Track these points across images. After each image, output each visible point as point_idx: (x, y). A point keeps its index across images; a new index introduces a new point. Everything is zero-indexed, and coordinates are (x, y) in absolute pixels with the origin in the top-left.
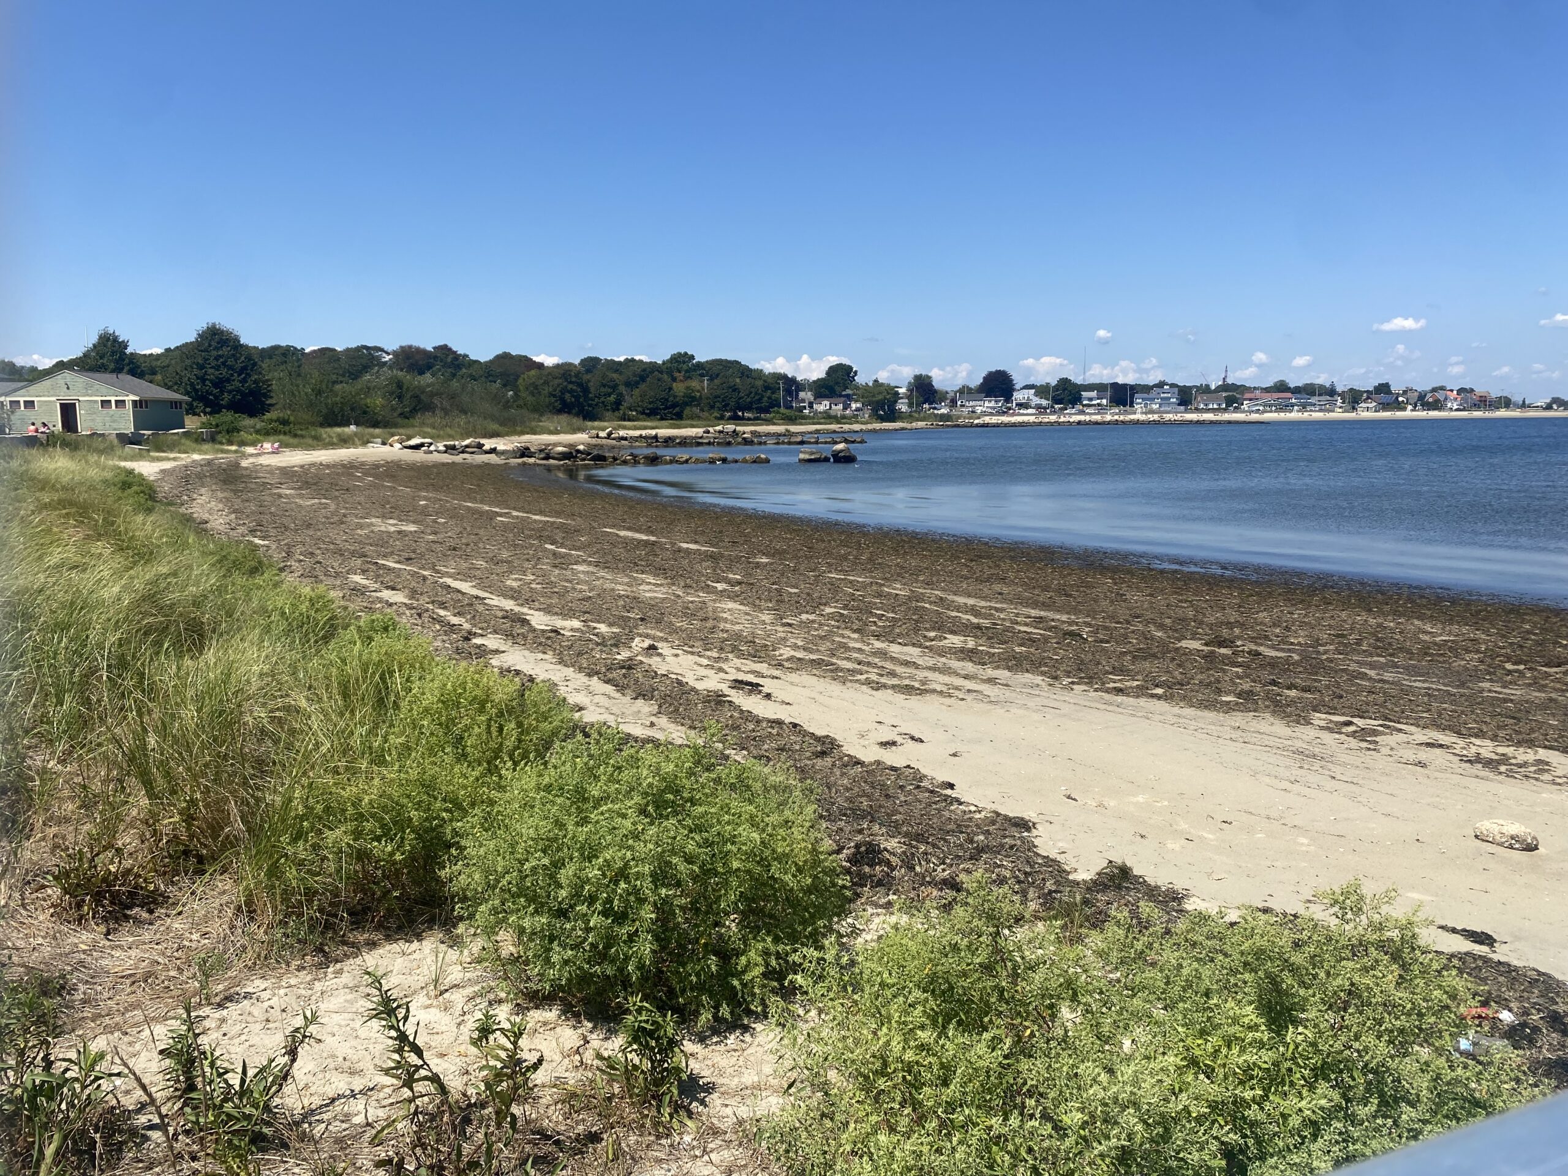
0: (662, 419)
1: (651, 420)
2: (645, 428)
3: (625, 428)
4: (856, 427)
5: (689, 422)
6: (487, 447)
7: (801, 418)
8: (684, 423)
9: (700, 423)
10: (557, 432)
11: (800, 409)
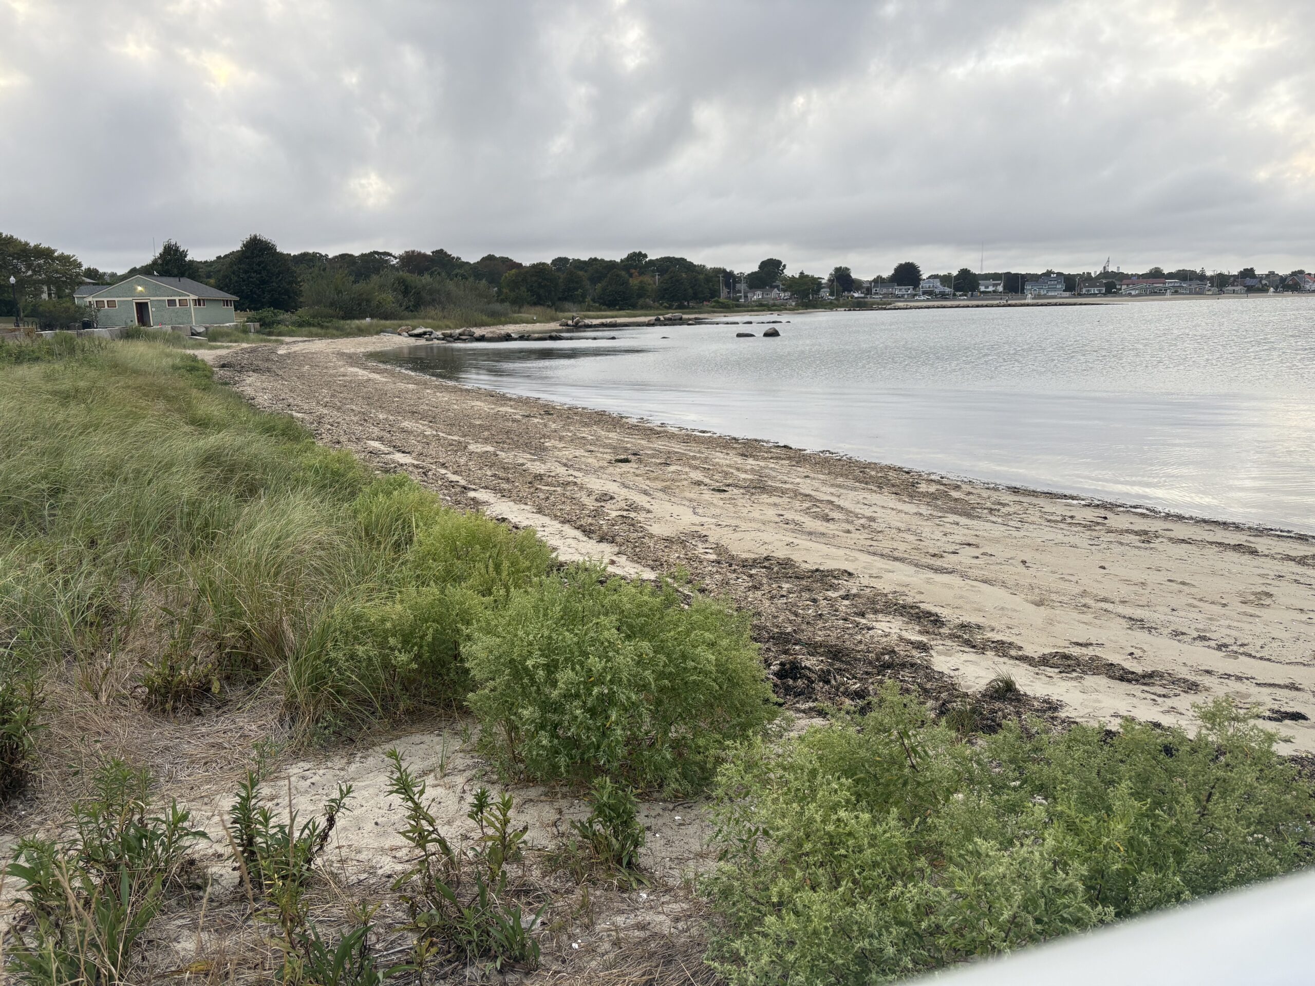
0: (620, 309)
1: (611, 310)
2: (606, 317)
3: (589, 317)
5: (643, 311)
6: (477, 335)
7: (738, 306)
8: (639, 312)
9: (652, 312)
10: (534, 322)
11: (737, 299)
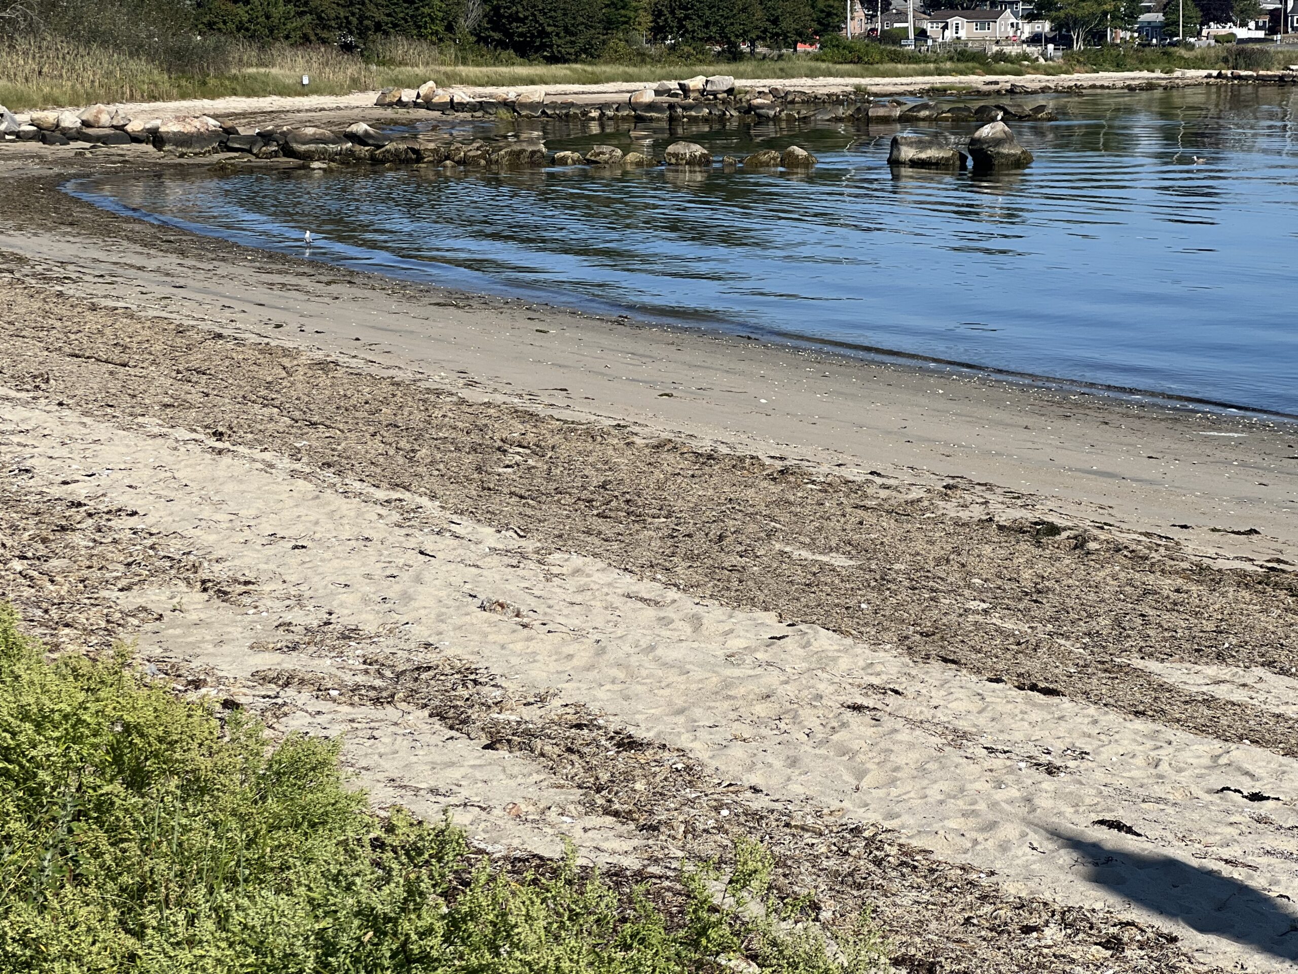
0: (553, 60)
1: (531, 62)
2: (515, 81)
3: (465, 81)
4: (1030, 81)
5: (621, 69)
6: (135, 126)
7: (897, 58)
8: (608, 69)
9: (646, 70)
10: (303, 91)
11: (894, 38)
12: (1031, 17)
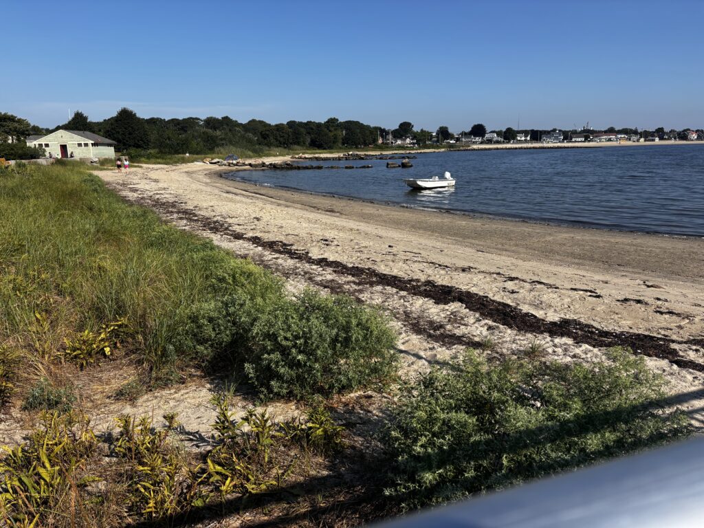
1: (320, 150)
4: (413, 151)
6: (247, 163)
7: (387, 148)
8: (334, 151)
9: (341, 151)
10: (277, 156)
11: (387, 144)
12: (412, 139)
